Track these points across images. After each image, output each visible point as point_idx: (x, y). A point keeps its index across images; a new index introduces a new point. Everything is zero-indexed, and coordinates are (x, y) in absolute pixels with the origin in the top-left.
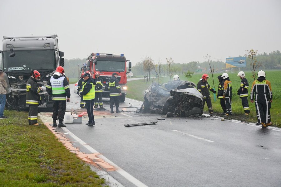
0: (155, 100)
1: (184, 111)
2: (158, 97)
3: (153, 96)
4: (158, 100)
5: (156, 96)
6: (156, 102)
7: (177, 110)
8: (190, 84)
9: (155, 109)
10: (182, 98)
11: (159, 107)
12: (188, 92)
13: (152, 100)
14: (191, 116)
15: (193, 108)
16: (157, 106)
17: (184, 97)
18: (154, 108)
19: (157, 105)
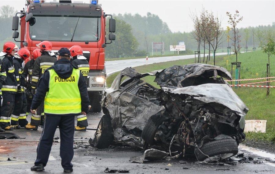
0: (129, 115)
1: (192, 144)
2: (136, 106)
3: (123, 104)
4: (136, 115)
5: (131, 103)
6: (129, 118)
7: (175, 142)
8: (216, 72)
9: (126, 138)
10: (191, 109)
11: (137, 131)
12: (202, 96)
13: (121, 114)
14: (212, 158)
15: (217, 138)
16: (131, 130)
17: (195, 107)
18: (123, 136)
19: (133, 127)
